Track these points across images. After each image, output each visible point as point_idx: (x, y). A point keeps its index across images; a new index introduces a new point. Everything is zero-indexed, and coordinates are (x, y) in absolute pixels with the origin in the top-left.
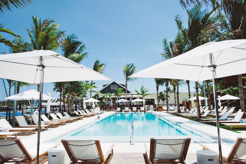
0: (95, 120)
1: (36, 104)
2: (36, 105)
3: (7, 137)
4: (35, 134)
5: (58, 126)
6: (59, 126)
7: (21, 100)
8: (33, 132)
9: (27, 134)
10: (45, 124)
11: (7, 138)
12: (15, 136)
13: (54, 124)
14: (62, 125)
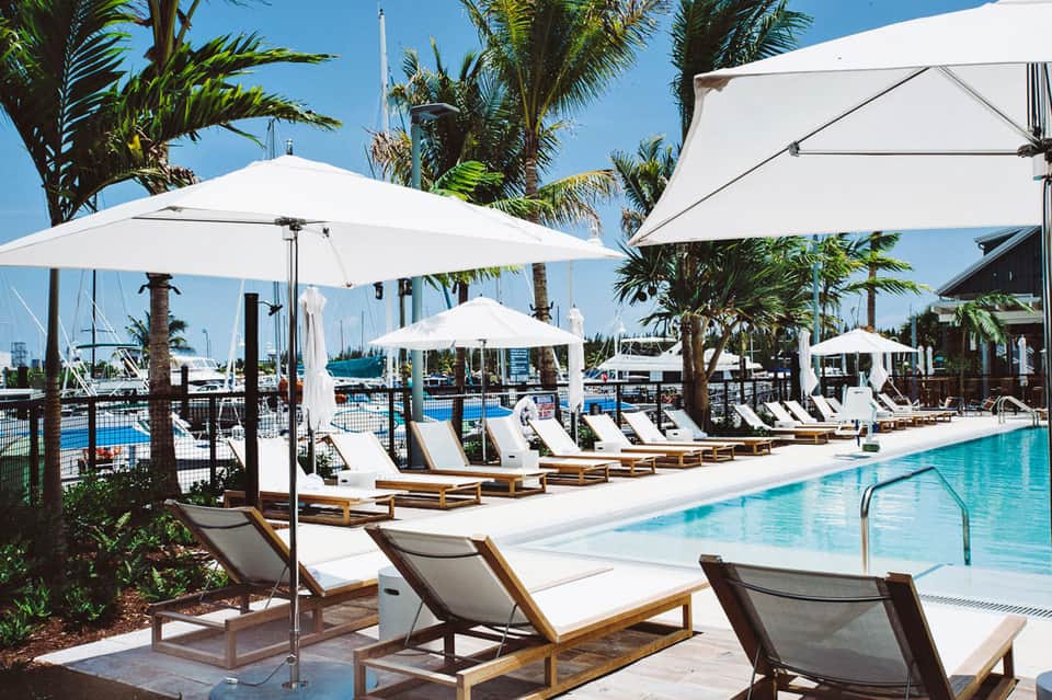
0: (838, 461)
1: (523, 369)
2: (521, 373)
3: (352, 508)
4: (479, 506)
5: (606, 481)
6: (610, 479)
7: (448, 351)
8: (474, 497)
9: (442, 502)
10: (542, 466)
11: (351, 512)
12: (387, 507)
13: (582, 468)
14: (630, 476)
